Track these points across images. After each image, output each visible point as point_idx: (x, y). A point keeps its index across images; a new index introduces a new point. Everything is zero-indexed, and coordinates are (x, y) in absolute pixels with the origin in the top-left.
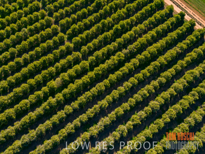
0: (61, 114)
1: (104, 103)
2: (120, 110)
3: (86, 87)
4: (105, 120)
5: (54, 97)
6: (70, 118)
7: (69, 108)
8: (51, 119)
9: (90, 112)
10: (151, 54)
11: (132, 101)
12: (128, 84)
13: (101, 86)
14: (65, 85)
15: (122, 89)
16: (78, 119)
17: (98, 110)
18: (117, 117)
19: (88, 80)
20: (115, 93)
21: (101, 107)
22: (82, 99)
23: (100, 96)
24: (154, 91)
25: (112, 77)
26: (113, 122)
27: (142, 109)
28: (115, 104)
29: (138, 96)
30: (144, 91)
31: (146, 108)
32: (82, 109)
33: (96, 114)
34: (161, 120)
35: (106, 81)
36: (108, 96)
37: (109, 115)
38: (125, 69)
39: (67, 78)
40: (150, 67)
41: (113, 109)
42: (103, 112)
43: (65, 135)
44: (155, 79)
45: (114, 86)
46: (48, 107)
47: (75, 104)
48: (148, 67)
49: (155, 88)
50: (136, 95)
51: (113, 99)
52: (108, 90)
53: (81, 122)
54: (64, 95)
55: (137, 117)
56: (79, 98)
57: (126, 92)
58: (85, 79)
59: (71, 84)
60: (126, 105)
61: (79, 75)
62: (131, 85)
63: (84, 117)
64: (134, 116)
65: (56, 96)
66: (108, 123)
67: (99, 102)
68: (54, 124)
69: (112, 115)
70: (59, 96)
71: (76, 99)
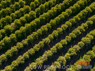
0: (14, 49)
1: (47, 39)
2: (60, 45)
3: (34, 29)
4: (49, 53)
5: (9, 36)
6: (21, 51)
7: (20, 45)
8: (6, 53)
9: (37, 47)
10: (81, 5)
11: (69, 38)
12: (65, 26)
13: (45, 27)
15: (60, 29)
16: (27, 52)
17: (43, 45)
18: (58, 50)
19: (35, 23)
20: (56, 32)
21: (45, 43)
22: (30, 37)
23: (44, 35)
24: (84, 30)
25: (53, 21)
26: (54, 54)
27: (76, 43)
28: (55, 40)
29: (73, 34)
30: (77, 30)
31: (79, 43)
32: (30, 45)
33: (41, 48)
34: (92, 51)
35: (49, 25)
36: (50, 35)
37: (51, 49)
38: (62, 15)
39: (19, 23)
40: (81, 14)
41: (54, 44)
42: (47, 47)
43: (16, 65)
44: (84, 22)
45: (54, 27)
46: (3, 44)
47: (25, 42)
48: (79, 14)
49: (85, 28)
50: (71, 34)
51: (54, 36)
53: (30, 55)
54: (17, 35)
55: (73, 50)
56: (28, 37)
57: (63, 31)
58: (33, 23)
59: (22, 27)
60: (64, 41)
61: (29, 21)
62: (67, 26)
63: (32, 51)
64: (70, 49)
65: (11, 35)
66: (51, 55)
67: (43, 39)
68: (8, 57)
69: (54, 48)
70: (13, 36)
71: (26, 38)
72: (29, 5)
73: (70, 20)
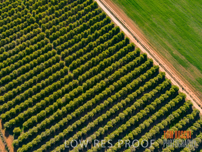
0: (65, 120)
1: (91, 113)
2: (101, 118)
3: (80, 103)
4: (92, 124)
5: (60, 109)
6: (70, 122)
7: (70, 117)
8: (59, 123)
9: (83, 119)
10: (123, 82)
11: (109, 112)
12: (106, 102)
13: (90, 103)
14: (67, 101)
15: (102, 105)
16: (75, 123)
17: (87, 118)
18: (99, 123)
19: (82, 99)
20: (98, 108)
21: (89, 116)
22: (78, 111)
23: (89, 109)
24: (122, 107)
25: (97, 97)
26: (96, 125)
27: (114, 118)
28: (98, 114)
29: (112, 110)
30: (116, 107)
31: (117, 117)
32: (78, 117)
33: (86, 120)
34: (125, 125)
35: (93, 100)
36: (94, 109)
37: (94, 121)
38: (105, 92)
39: (69, 98)
40: (121, 91)
41: (96, 118)
42: (91, 119)
43: (67, 132)
44: (124, 99)
45: (98, 103)
46: (57, 116)
47: (74, 114)
48: (120, 91)
49: (123, 105)
50: (111, 109)
51: (97, 111)
52: (94, 105)
53: (77, 125)
54: (67, 108)
55: (110, 123)
56: (76, 110)
57: (105, 107)
58: (80, 98)
59: (71, 101)
60: (105, 115)
61: (77, 95)
62: (108, 103)
63: (79, 122)
64: (109, 122)
65: (62, 108)
66: (93, 126)
67: (88, 113)
68: (61, 126)
69: (96, 121)
70: (64, 109)
71: (74, 111)
72: (77, 79)
73: (112, 96)
